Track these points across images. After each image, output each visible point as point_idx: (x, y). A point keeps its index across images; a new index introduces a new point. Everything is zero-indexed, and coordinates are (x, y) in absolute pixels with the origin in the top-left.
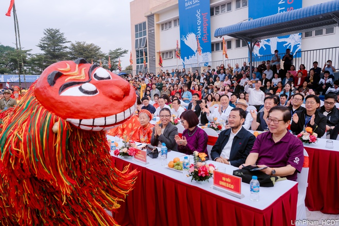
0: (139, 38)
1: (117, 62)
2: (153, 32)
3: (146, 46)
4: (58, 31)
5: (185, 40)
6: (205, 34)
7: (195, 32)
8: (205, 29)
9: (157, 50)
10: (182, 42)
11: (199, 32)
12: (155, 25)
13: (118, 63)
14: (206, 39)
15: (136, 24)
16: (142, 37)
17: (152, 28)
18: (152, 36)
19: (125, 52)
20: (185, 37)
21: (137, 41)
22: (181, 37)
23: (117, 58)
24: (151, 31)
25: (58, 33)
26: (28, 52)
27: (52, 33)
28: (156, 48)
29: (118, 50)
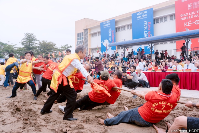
2: (87, 38)
4: (32, 34)
5: (103, 43)
6: (113, 40)
7: (108, 39)
8: (113, 38)
9: (88, 48)
10: (102, 44)
11: (110, 40)
12: (88, 34)
15: (78, 33)
16: (81, 40)
17: (87, 36)
18: (86, 40)
20: (103, 41)
21: (78, 42)
22: (101, 41)
25: (32, 36)
26: (14, 46)
27: (29, 36)
28: (88, 47)
29: (66, 45)
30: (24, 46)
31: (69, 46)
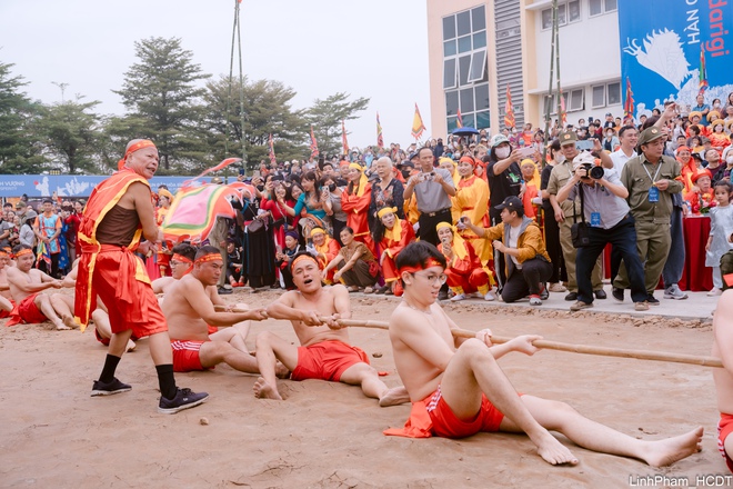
0: (457, 57)
1: (337, 135)
2: (512, 34)
3: (486, 78)
4: (175, 45)
5: (638, 53)
6: (717, 30)
7: (679, 27)
8: (716, 15)
9: (527, 91)
10: (629, 62)
11: (694, 27)
12: (523, 14)
13: (340, 140)
14: (722, 47)
15: (448, 13)
16: (472, 53)
17: (512, 24)
18: (510, 47)
19: (360, 104)
20: (640, 43)
21: (449, 65)
22: (623, 44)
23: (334, 123)
24: (505, 32)
25: (174, 52)
26: (87, 111)
27: (158, 52)
28: (525, 83)
29: (339, 97)
30: (135, 109)
31: (350, 101)
